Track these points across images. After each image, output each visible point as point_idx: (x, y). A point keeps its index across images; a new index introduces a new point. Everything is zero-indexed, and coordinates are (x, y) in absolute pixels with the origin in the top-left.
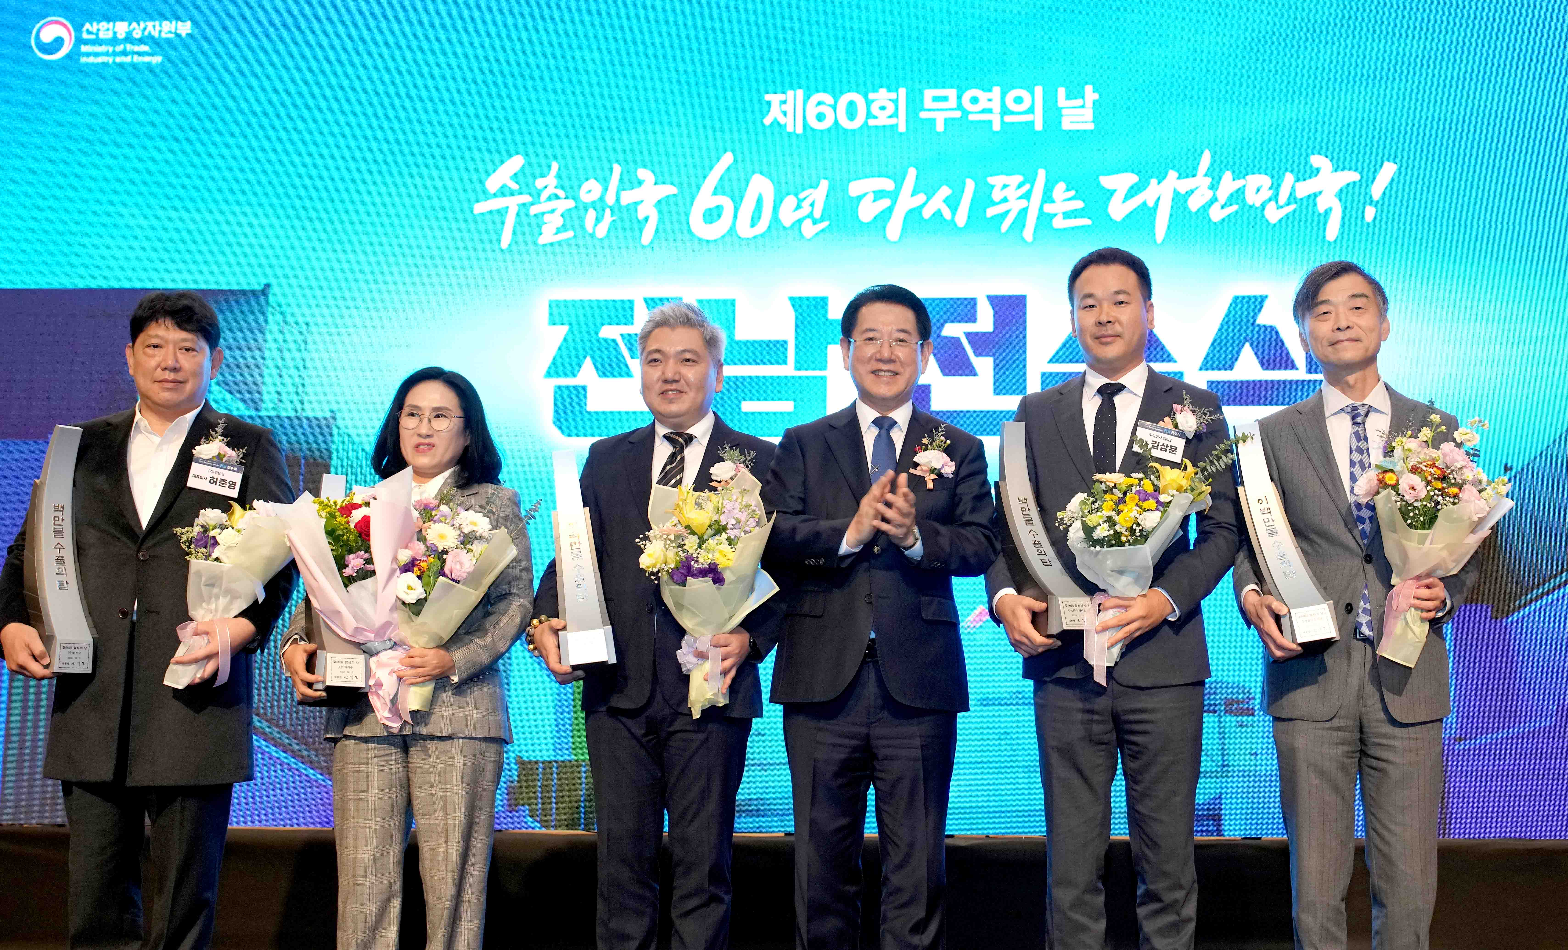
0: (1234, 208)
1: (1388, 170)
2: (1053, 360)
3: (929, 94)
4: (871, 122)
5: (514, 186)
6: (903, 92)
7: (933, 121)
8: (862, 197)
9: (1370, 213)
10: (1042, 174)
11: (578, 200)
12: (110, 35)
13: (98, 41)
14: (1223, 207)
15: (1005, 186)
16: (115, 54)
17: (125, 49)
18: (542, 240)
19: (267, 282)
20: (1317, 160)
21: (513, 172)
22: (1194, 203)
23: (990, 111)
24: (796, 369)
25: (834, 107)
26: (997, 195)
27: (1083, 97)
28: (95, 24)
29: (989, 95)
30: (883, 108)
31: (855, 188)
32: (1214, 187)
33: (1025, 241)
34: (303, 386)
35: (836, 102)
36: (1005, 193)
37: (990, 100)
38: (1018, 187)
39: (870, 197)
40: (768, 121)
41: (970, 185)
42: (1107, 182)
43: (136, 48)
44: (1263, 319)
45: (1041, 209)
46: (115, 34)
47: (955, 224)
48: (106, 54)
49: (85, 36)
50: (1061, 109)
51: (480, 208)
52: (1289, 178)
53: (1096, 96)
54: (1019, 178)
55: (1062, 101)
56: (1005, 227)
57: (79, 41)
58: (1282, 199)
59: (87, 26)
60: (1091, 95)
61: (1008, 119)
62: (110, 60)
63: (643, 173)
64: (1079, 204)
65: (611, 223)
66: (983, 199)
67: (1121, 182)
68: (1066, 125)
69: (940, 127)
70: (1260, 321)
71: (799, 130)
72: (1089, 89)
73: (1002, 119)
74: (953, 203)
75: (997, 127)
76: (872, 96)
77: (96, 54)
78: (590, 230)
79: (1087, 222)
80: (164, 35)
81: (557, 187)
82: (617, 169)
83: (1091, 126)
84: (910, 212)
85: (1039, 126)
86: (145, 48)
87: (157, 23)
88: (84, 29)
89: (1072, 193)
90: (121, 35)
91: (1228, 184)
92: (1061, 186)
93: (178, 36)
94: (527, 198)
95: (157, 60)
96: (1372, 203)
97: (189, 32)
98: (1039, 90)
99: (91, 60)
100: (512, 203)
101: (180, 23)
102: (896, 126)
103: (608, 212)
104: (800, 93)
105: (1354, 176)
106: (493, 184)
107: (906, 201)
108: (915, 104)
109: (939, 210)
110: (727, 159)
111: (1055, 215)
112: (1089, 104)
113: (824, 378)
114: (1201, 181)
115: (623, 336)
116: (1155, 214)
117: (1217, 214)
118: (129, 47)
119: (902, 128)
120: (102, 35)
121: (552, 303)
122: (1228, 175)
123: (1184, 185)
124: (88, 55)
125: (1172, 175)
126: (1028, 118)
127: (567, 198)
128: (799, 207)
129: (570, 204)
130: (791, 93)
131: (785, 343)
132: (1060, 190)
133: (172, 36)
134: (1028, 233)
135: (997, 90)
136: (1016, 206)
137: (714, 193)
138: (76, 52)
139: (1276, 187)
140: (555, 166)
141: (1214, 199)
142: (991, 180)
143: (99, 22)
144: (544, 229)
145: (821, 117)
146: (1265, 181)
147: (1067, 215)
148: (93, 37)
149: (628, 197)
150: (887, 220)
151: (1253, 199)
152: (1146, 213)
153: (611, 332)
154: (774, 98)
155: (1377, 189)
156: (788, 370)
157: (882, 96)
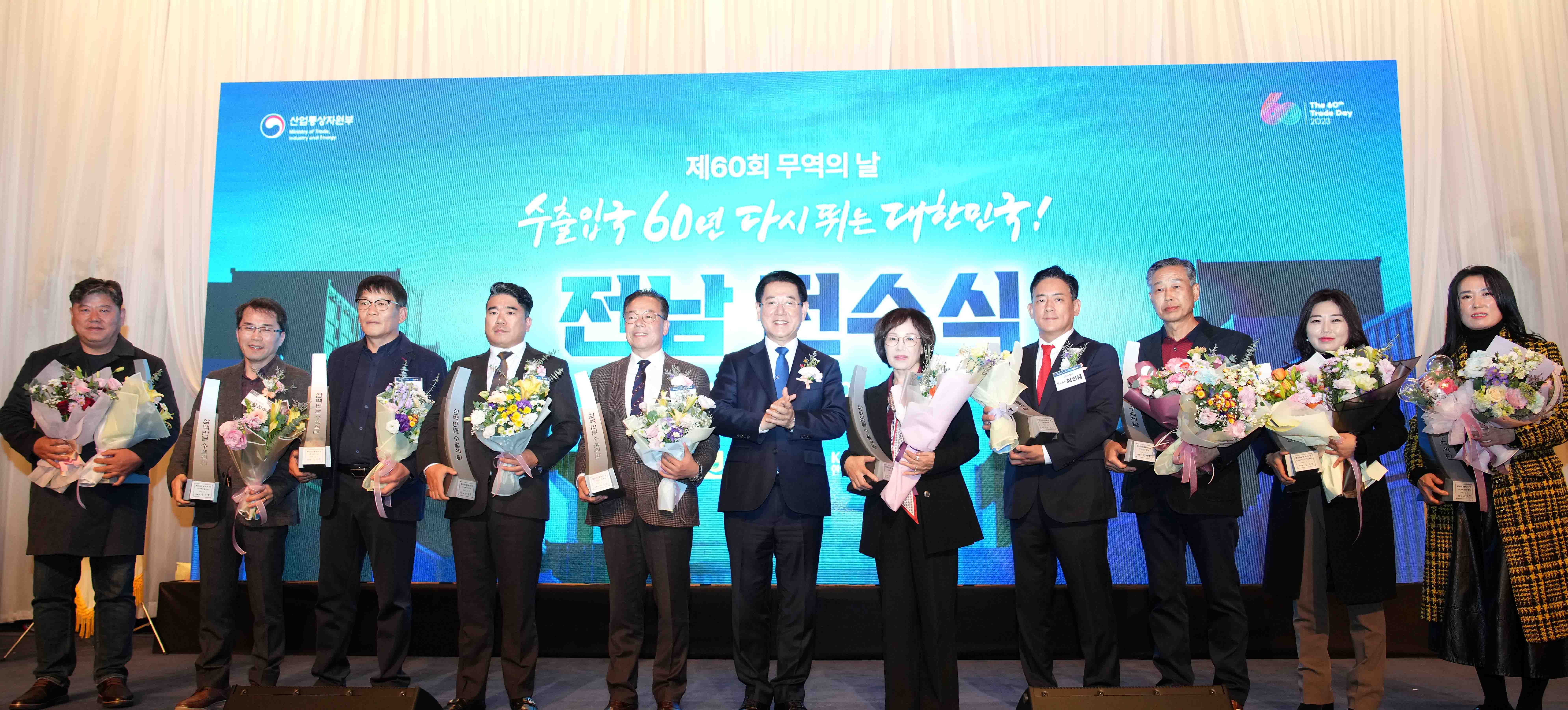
0: (958, 223)
1: (1047, 201)
2: (854, 311)
3: (782, 157)
4: (749, 173)
5: (541, 211)
6: (767, 156)
7: (785, 172)
8: (743, 217)
9: (1036, 226)
10: (847, 203)
11: (578, 219)
12: (306, 124)
13: (299, 128)
14: (952, 223)
15: (826, 211)
16: (309, 135)
17: (315, 132)
18: (558, 242)
19: (398, 267)
20: (1006, 195)
21: (541, 203)
22: (936, 220)
23: (817, 167)
24: (706, 316)
25: (727, 165)
26: (821, 216)
27: (871, 158)
28: (297, 117)
29: (817, 158)
30: (755, 165)
31: (740, 212)
32: (946, 211)
33: (838, 242)
34: (420, 328)
35: (728, 161)
36: (827, 214)
37: (817, 161)
38: (834, 211)
39: (748, 216)
40: (688, 173)
41: (806, 210)
42: (886, 208)
43: (321, 132)
44: (975, 287)
45: (847, 223)
46: (309, 123)
47: (797, 232)
48: (304, 135)
49: (292, 125)
50: (858, 166)
51: (522, 224)
52: (990, 206)
53: (879, 158)
54: (835, 206)
55: (859, 161)
56: (826, 234)
57: (288, 127)
58: (986, 217)
59: (293, 119)
60: (875, 157)
61: (828, 171)
62: (306, 138)
63: (616, 203)
64: (869, 221)
65: (598, 232)
66: (813, 218)
67: (893, 208)
68: (862, 175)
69: (788, 176)
70: (974, 288)
71: (707, 178)
72: (874, 154)
73: (824, 172)
74: (796, 220)
75: (821, 176)
76: (749, 158)
77: (298, 135)
78: (585, 236)
79: (874, 231)
80: (337, 124)
81: (566, 212)
82: (601, 201)
83: (876, 176)
84: (771, 226)
85: (845, 176)
86: (326, 131)
87: (333, 117)
88: (291, 121)
89: (865, 214)
90: (313, 124)
91: (955, 210)
92: (859, 210)
93: (346, 124)
94: (548, 218)
95: (333, 138)
96: (1038, 220)
97: (352, 122)
98: (845, 155)
99: (295, 138)
100: (541, 221)
101: (347, 117)
102: (763, 175)
103: (596, 226)
104: (707, 156)
105: (1028, 205)
106: (529, 210)
107: (769, 220)
108: (774, 163)
109: (788, 225)
110: (665, 195)
111: (856, 227)
112: (875, 162)
113: (722, 322)
114: (940, 207)
115: (605, 298)
116: (913, 226)
117: (948, 226)
118: (317, 131)
119: (766, 177)
120: (301, 124)
121: (563, 278)
122: (955, 204)
123: (930, 210)
124: (293, 135)
125: (923, 203)
126: (839, 171)
127: (572, 218)
128: (707, 222)
129: (574, 221)
130: (702, 157)
131: (699, 301)
132: (858, 213)
133: (342, 124)
134: (840, 238)
135: (821, 155)
136: (832, 222)
137: (658, 215)
138: (286, 134)
139: (982, 211)
140: (565, 199)
141: (947, 217)
142: (818, 207)
143: (299, 117)
144: (559, 236)
145: (719, 170)
146: (976, 207)
147: (862, 227)
148: (296, 125)
149: (607, 217)
150: (758, 231)
151: (969, 217)
152: (908, 225)
153: (599, 295)
154: (692, 160)
155: (1041, 212)
156: (700, 317)
157: (755, 158)
